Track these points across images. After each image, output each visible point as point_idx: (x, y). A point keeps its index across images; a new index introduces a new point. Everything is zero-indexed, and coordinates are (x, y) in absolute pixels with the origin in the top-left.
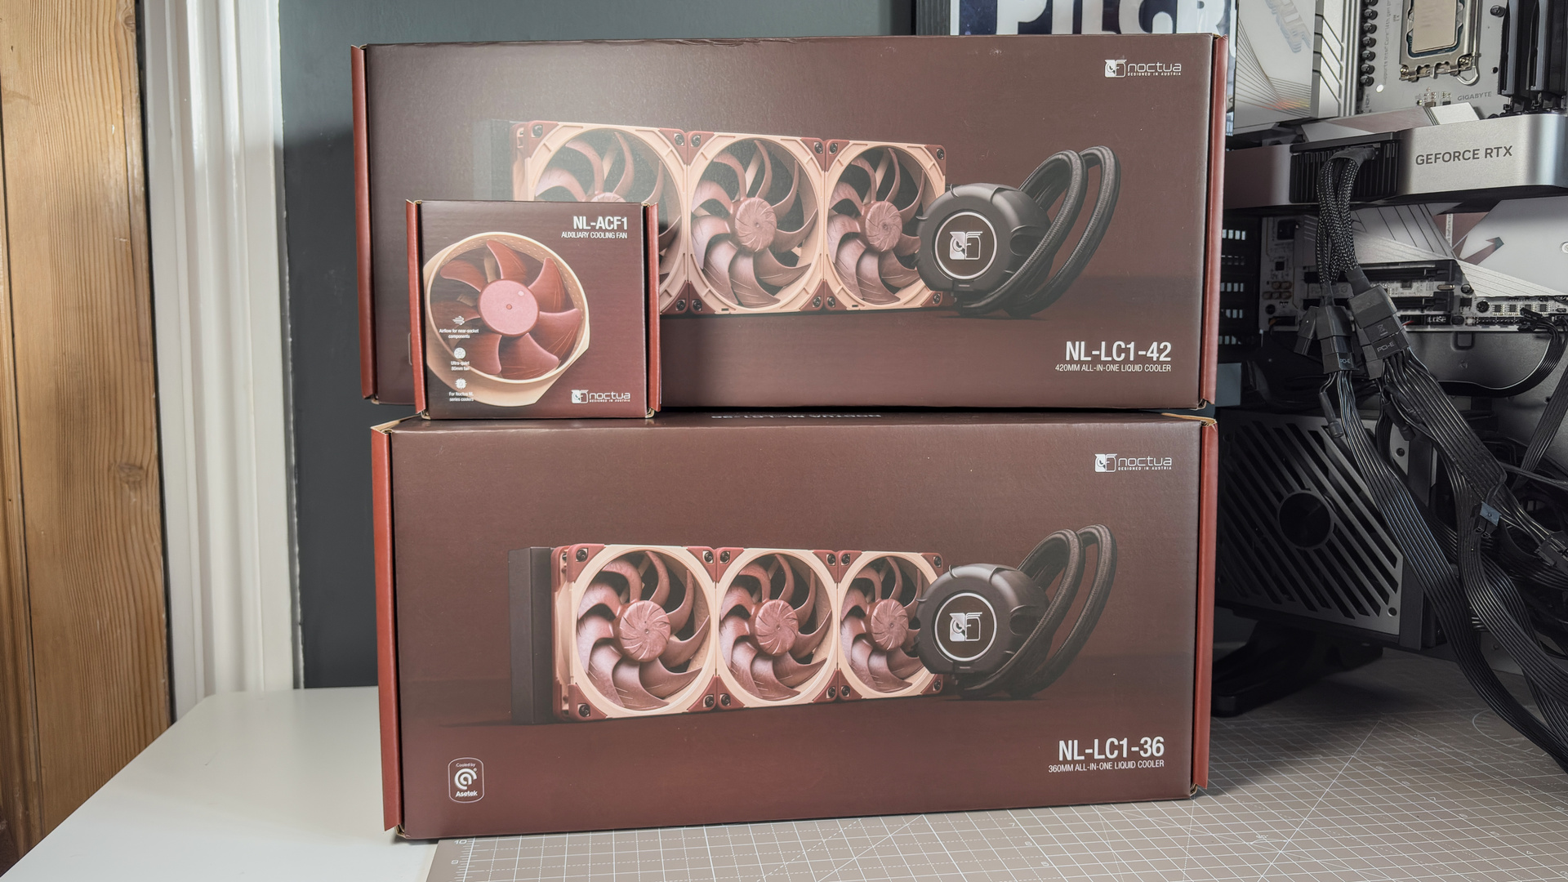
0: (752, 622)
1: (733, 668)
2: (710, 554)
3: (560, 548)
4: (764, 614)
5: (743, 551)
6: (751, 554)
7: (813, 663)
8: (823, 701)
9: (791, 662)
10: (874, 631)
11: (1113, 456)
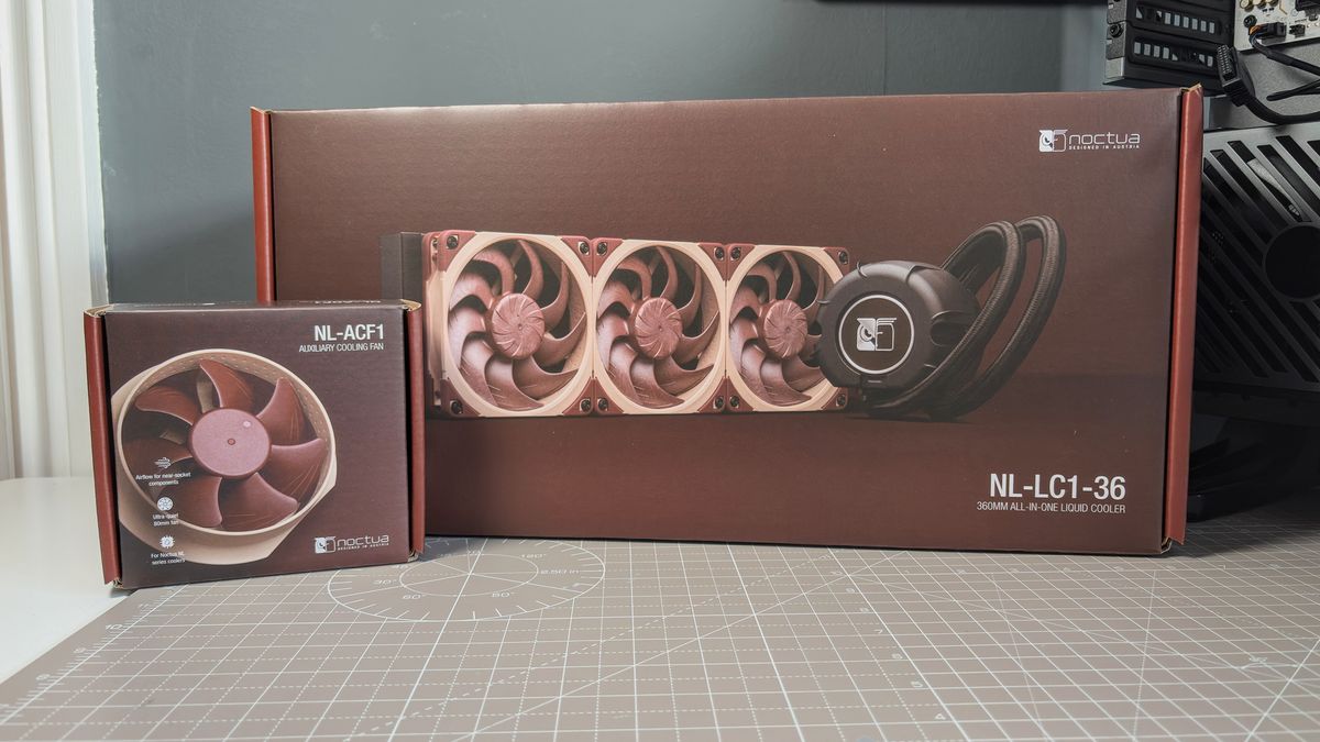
0: (631, 321)
1: (611, 371)
2: (586, 244)
3: (431, 234)
4: (644, 314)
5: (621, 243)
6: (630, 246)
7: (697, 369)
8: (709, 411)
9: (673, 367)
10: (768, 335)
11: (1062, 132)
